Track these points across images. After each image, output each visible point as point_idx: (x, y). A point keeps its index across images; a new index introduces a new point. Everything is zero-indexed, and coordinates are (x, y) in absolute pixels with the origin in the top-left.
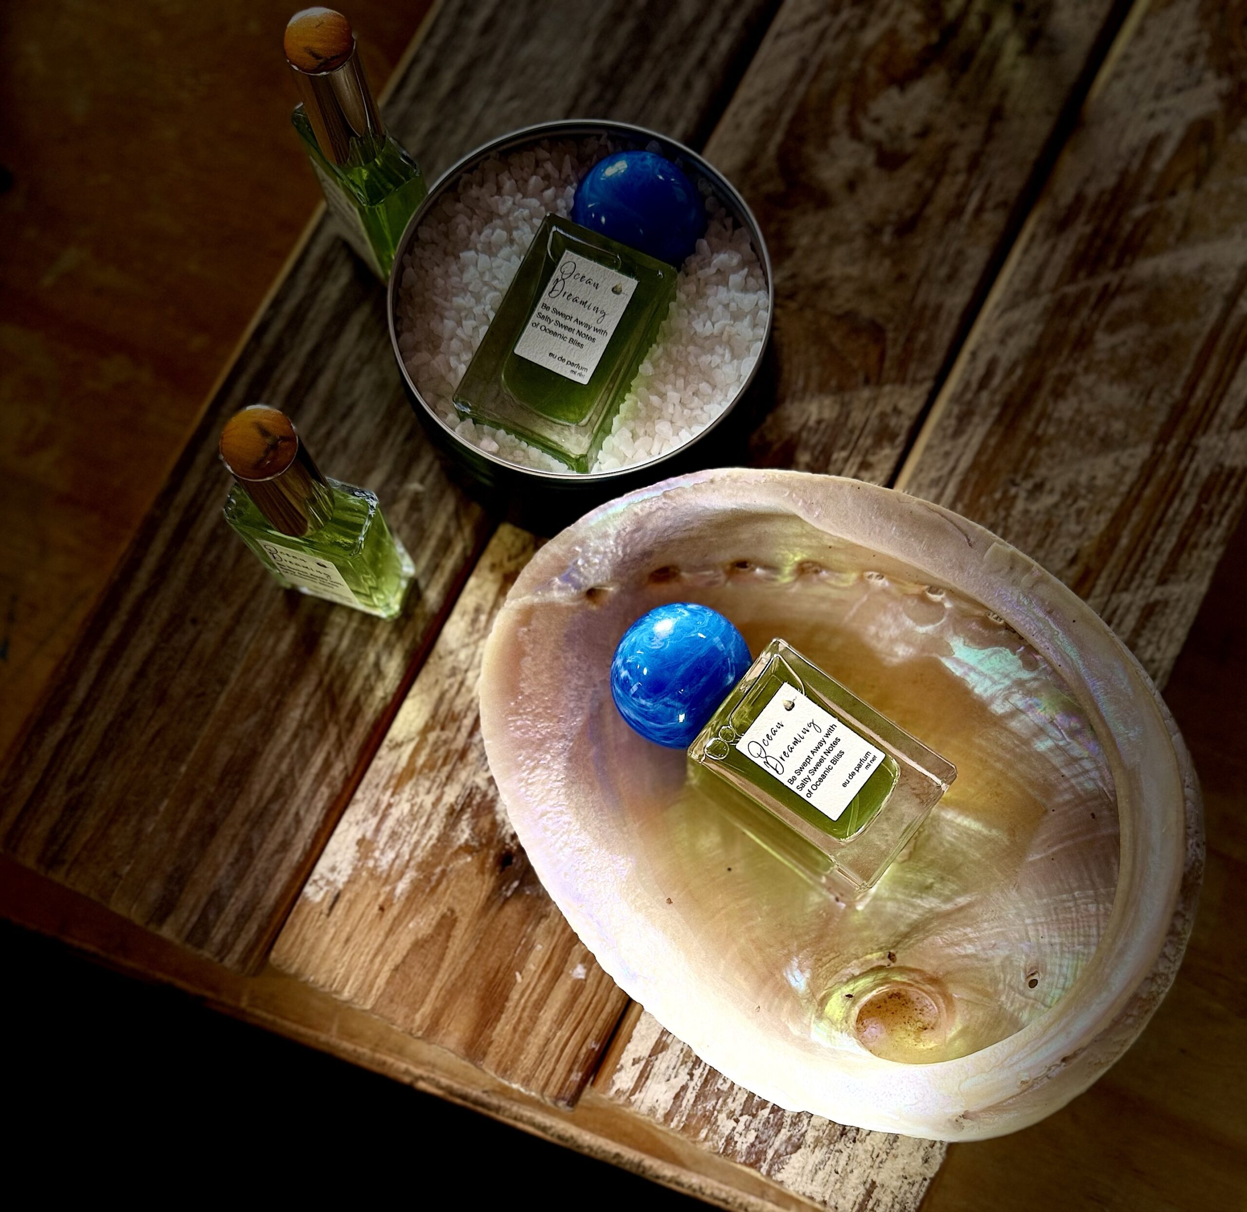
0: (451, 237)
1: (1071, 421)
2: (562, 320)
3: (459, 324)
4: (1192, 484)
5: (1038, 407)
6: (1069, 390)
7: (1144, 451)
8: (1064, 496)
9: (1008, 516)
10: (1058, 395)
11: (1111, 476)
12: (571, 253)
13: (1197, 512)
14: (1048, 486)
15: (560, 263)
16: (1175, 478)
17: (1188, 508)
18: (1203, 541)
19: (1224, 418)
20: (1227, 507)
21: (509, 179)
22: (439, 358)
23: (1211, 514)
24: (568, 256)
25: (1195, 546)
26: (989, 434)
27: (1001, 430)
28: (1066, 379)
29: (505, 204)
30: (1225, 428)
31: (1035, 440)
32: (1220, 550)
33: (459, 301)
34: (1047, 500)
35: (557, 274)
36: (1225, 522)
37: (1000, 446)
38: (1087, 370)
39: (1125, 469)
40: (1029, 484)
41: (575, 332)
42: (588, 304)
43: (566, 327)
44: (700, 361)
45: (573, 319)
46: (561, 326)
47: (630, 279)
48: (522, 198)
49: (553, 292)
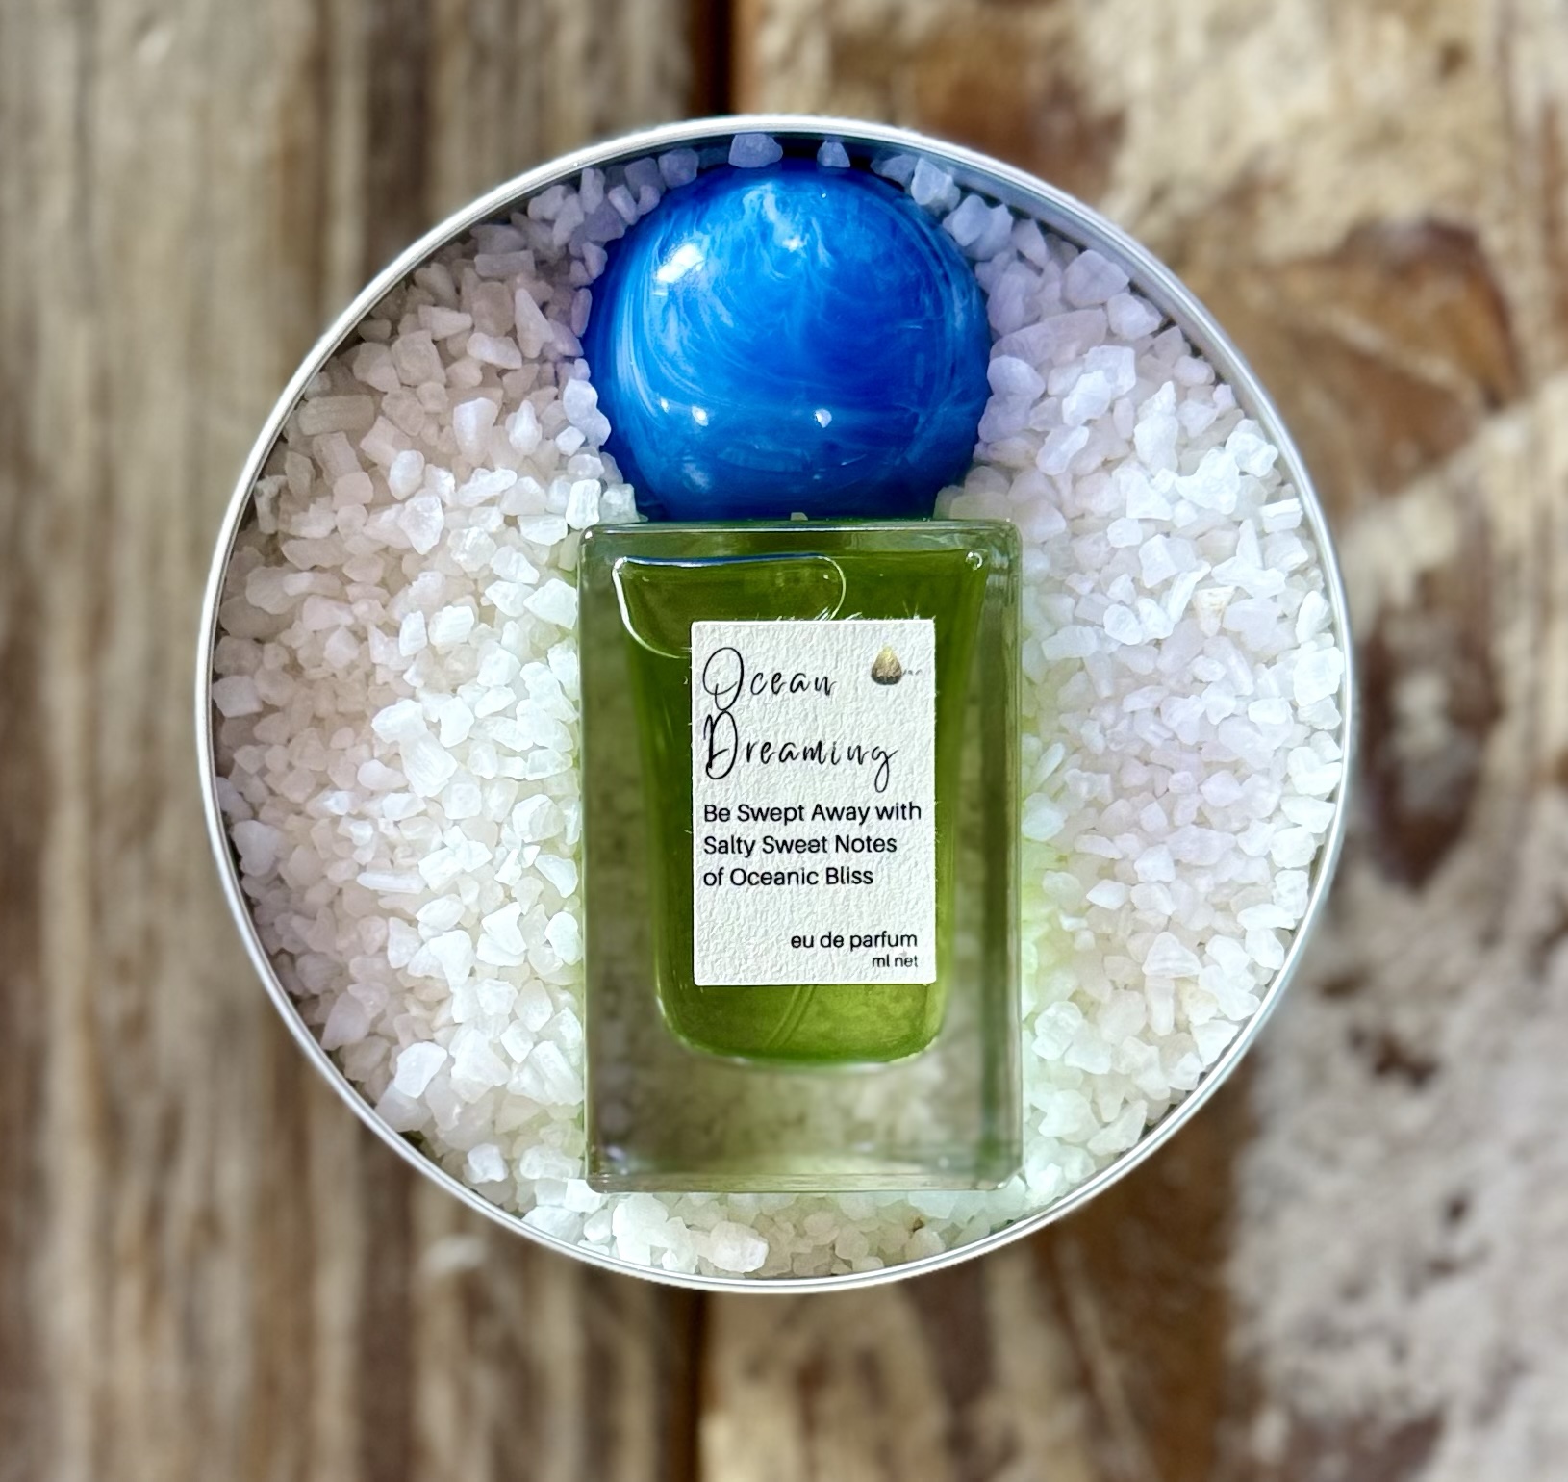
0: (311, 673)
2: (781, 832)
12: (708, 624)
15: (696, 667)
21: (399, 446)
24: (705, 635)
29: (419, 521)
33: (434, 869)
35: (701, 704)
41: (831, 845)
42: (826, 749)
43: (797, 846)
44: (1173, 724)
45: (808, 812)
46: (785, 846)
47: (907, 622)
48: (457, 486)
49: (716, 761)
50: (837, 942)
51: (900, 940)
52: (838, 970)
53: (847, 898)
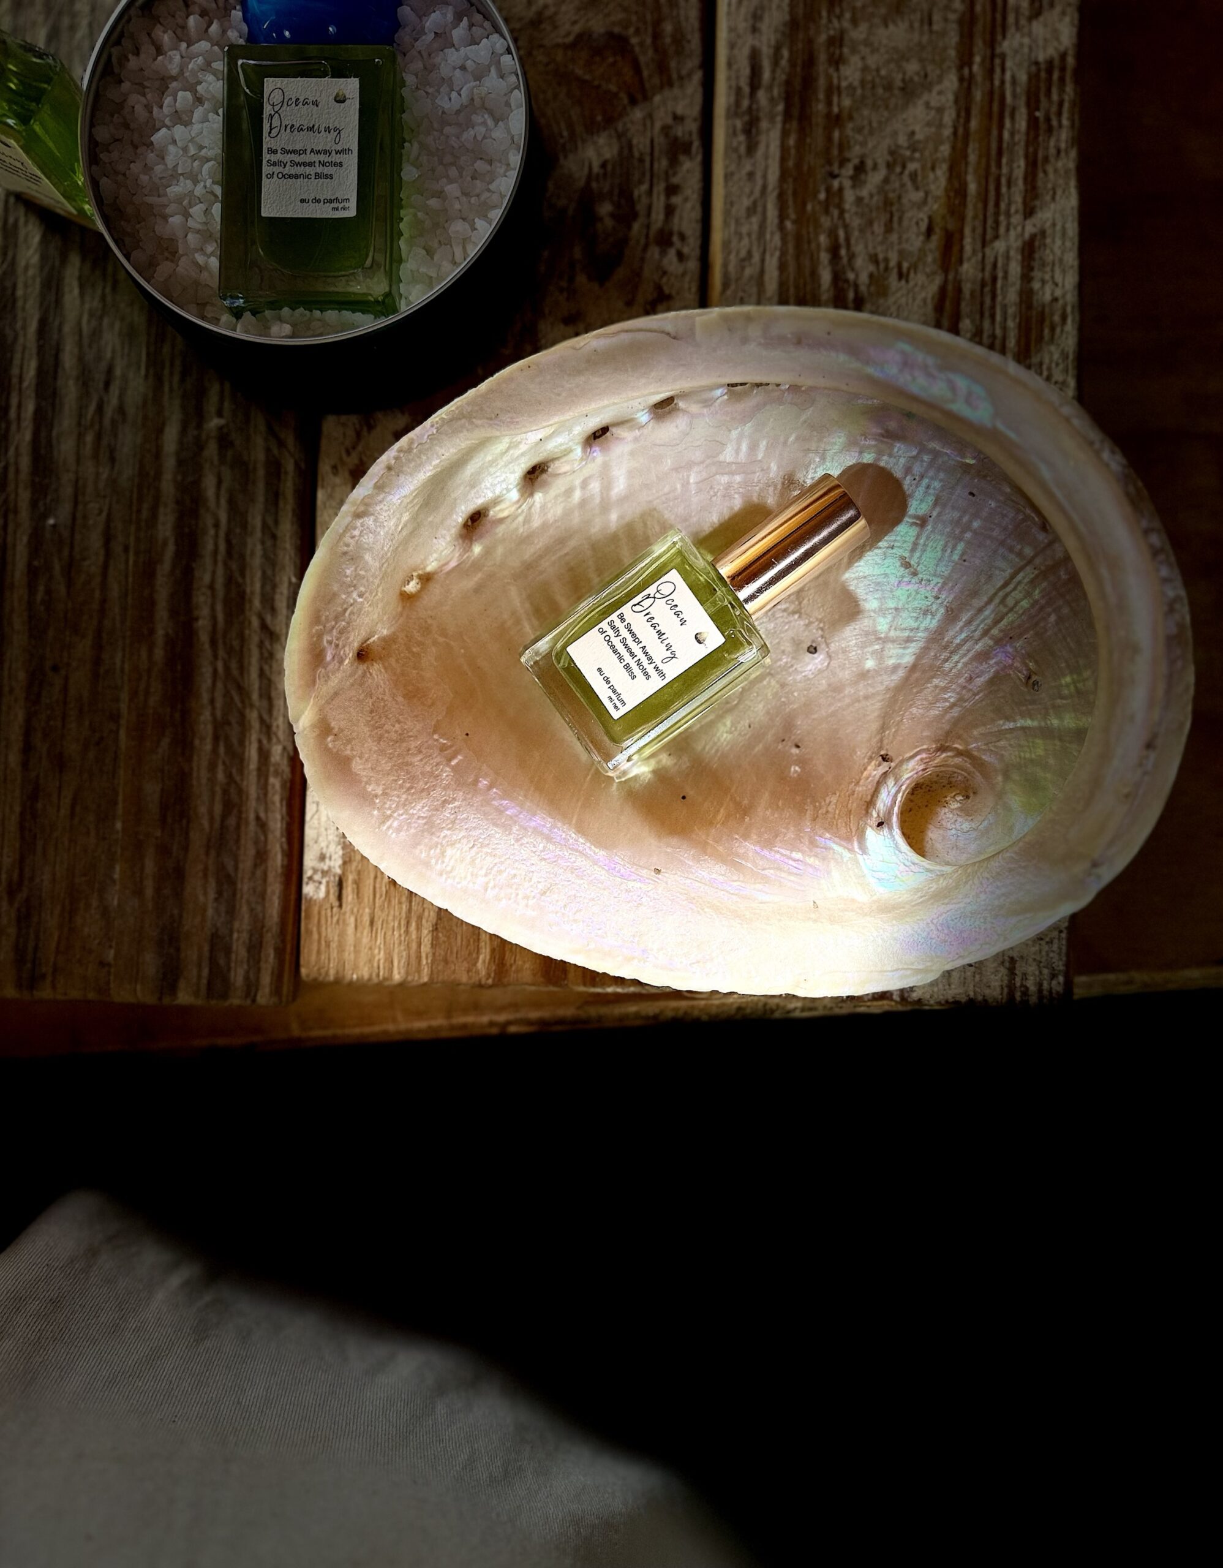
0: (132, 126)
1: (863, 83)
2: (297, 158)
3: (187, 215)
4: (1014, 95)
5: (822, 82)
6: (846, 50)
7: (951, 82)
8: (890, 166)
9: (842, 212)
10: (837, 62)
11: (929, 124)
12: (271, 79)
13: (1033, 122)
14: (869, 163)
15: (266, 96)
16: (995, 96)
17: (1022, 124)
18: (1052, 151)
19: (1017, 10)
20: (1061, 104)
21: (164, 32)
22: (183, 262)
23: (1048, 119)
24: (270, 84)
25: (1046, 159)
26: (785, 134)
27: (794, 124)
28: (837, 41)
29: (172, 61)
30: (1023, 22)
31: (835, 120)
32: (1073, 153)
33: (174, 190)
34: (874, 179)
35: (267, 110)
36: (1065, 122)
37: (801, 142)
38: (855, 22)
39: (940, 110)
40: (848, 170)
41: (317, 164)
42: (316, 127)
43: (304, 164)
44: (463, 140)
45: (308, 151)
46: (298, 164)
47: (349, 80)
48: (188, 47)
49: (273, 131)
50: (319, 201)
51: (343, 201)
52: (319, 211)
53: (322, 184)
